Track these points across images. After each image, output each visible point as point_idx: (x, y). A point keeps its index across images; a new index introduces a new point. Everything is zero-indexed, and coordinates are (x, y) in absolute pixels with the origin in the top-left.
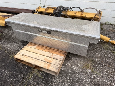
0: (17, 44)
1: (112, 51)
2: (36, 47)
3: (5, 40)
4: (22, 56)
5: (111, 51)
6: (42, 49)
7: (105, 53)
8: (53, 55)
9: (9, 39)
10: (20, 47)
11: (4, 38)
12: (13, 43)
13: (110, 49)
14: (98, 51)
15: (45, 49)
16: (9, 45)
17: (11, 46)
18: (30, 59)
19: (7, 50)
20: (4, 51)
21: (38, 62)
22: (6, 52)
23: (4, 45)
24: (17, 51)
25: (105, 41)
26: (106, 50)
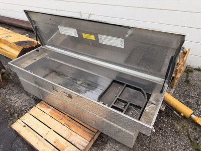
0: (28, 98)
1: (191, 141)
2: (50, 112)
3: (13, 86)
4: (24, 126)
5: (190, 139)
6: (58, 117)
7: (175, 143)
8: (71, 134)
9: (19, 86)
10: (30, 104)
11: (13, 82)
12: (23, 94)
13: (188, 135)
14: (163, 136)
15: (64, 119)
16: (15, 98)
17: (17, 100)
18: (33, 136)
19: (10, 107)
20: (5, 109)
21: (44, 144)
22: (7, 110)
23: (8, 97)
24: (23, 111)
25: (182, 114)
26: (179, 135)
